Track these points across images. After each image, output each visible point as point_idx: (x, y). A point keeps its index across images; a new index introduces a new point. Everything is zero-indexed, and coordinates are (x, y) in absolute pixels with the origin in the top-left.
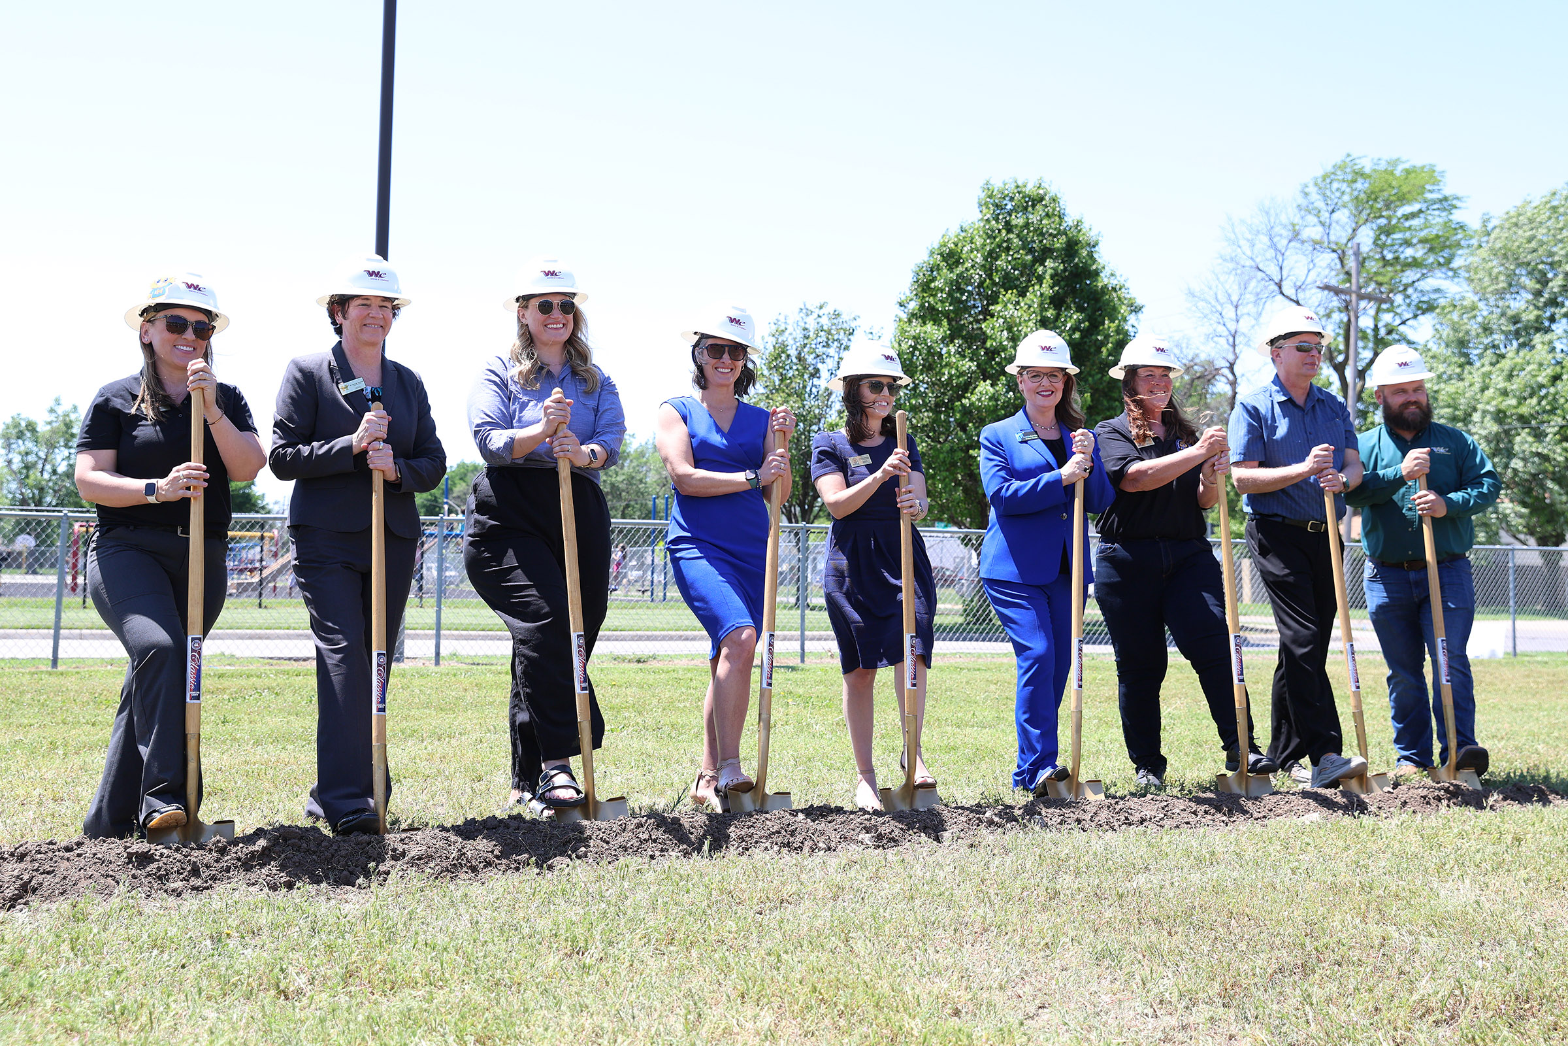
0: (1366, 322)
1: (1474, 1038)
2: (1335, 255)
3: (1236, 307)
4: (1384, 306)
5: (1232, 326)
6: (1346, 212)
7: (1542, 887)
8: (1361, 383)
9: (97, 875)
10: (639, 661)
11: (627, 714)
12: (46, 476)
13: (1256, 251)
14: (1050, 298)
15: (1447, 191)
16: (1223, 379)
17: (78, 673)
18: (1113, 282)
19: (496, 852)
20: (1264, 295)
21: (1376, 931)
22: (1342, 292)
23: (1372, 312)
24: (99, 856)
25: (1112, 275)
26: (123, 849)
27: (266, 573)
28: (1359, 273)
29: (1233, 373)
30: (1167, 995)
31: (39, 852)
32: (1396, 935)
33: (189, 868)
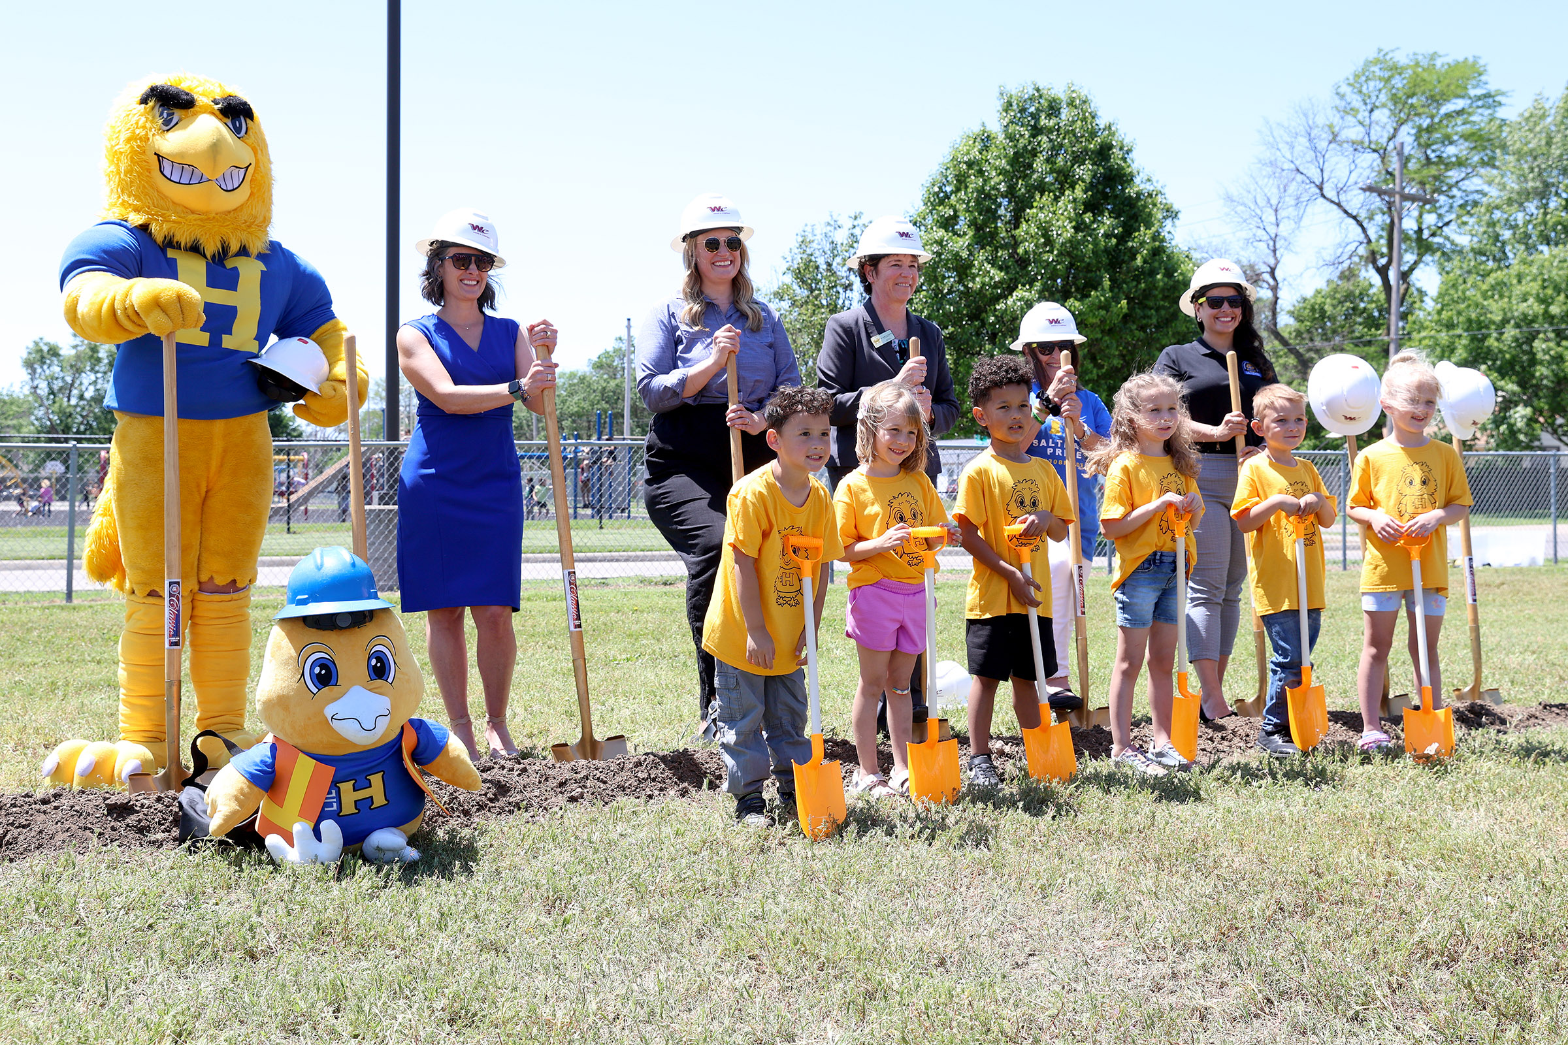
0: (1409, 225)
1: (1470, 983)
2: (1376, 155)
3: (1276, 211)
4: (1428, 207)
5: (1272, 230)
6: (1386, 112)
7: (1558, 814)
8: (1405, 286)
9: (74, 827)
10: (665, 584)
11: (644, 642)
12: (73, 401)
13: (1295, 154)
14: (1084, 203)
15: (1492, 87)
16: (1265, 285)
17: (91, 607)
18: (1148, 187)
19: (490, 795)
20: (1305, 198)
21: (1382, 866)
22: (1385, 192)
23: (1415, 213)
24: (77, 808)
25: (1149, 180)
26: (101, 800)
27: (293, 498)
28: (1402, 174)
29: (1274, 278)
30: (1161, 940)
31: (14, 805)
32: (1403, 870)
33: (171, 818)
